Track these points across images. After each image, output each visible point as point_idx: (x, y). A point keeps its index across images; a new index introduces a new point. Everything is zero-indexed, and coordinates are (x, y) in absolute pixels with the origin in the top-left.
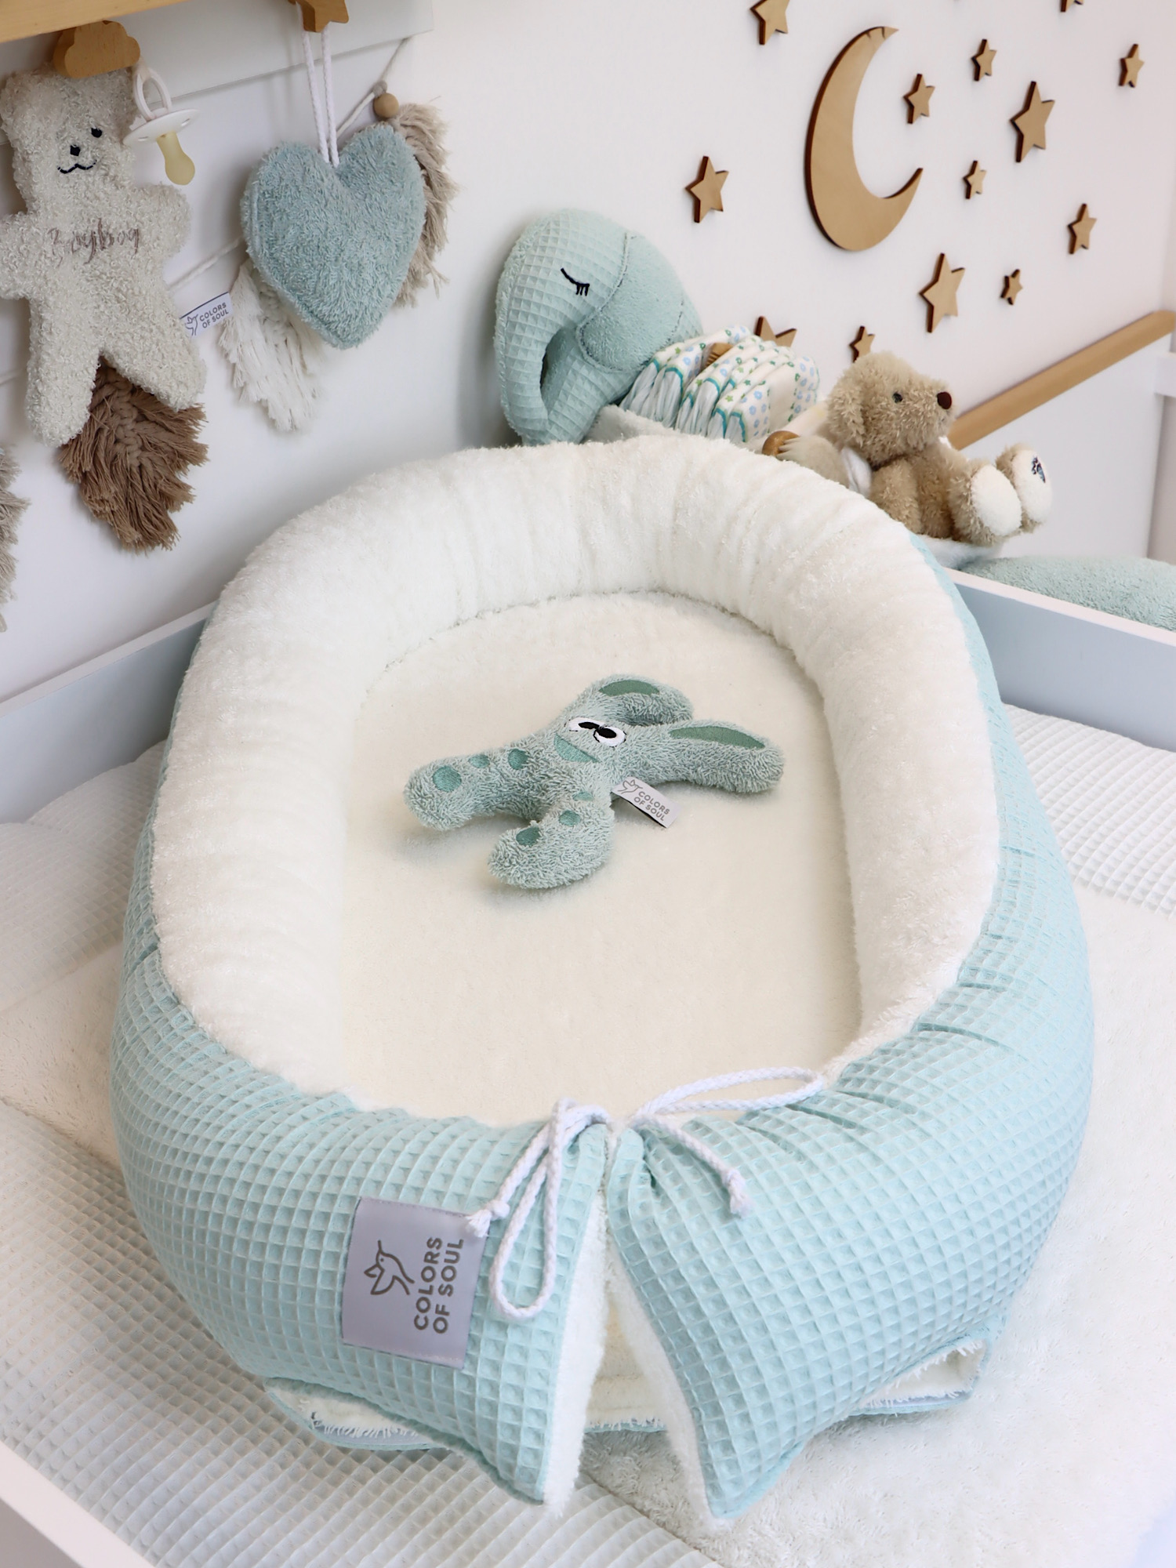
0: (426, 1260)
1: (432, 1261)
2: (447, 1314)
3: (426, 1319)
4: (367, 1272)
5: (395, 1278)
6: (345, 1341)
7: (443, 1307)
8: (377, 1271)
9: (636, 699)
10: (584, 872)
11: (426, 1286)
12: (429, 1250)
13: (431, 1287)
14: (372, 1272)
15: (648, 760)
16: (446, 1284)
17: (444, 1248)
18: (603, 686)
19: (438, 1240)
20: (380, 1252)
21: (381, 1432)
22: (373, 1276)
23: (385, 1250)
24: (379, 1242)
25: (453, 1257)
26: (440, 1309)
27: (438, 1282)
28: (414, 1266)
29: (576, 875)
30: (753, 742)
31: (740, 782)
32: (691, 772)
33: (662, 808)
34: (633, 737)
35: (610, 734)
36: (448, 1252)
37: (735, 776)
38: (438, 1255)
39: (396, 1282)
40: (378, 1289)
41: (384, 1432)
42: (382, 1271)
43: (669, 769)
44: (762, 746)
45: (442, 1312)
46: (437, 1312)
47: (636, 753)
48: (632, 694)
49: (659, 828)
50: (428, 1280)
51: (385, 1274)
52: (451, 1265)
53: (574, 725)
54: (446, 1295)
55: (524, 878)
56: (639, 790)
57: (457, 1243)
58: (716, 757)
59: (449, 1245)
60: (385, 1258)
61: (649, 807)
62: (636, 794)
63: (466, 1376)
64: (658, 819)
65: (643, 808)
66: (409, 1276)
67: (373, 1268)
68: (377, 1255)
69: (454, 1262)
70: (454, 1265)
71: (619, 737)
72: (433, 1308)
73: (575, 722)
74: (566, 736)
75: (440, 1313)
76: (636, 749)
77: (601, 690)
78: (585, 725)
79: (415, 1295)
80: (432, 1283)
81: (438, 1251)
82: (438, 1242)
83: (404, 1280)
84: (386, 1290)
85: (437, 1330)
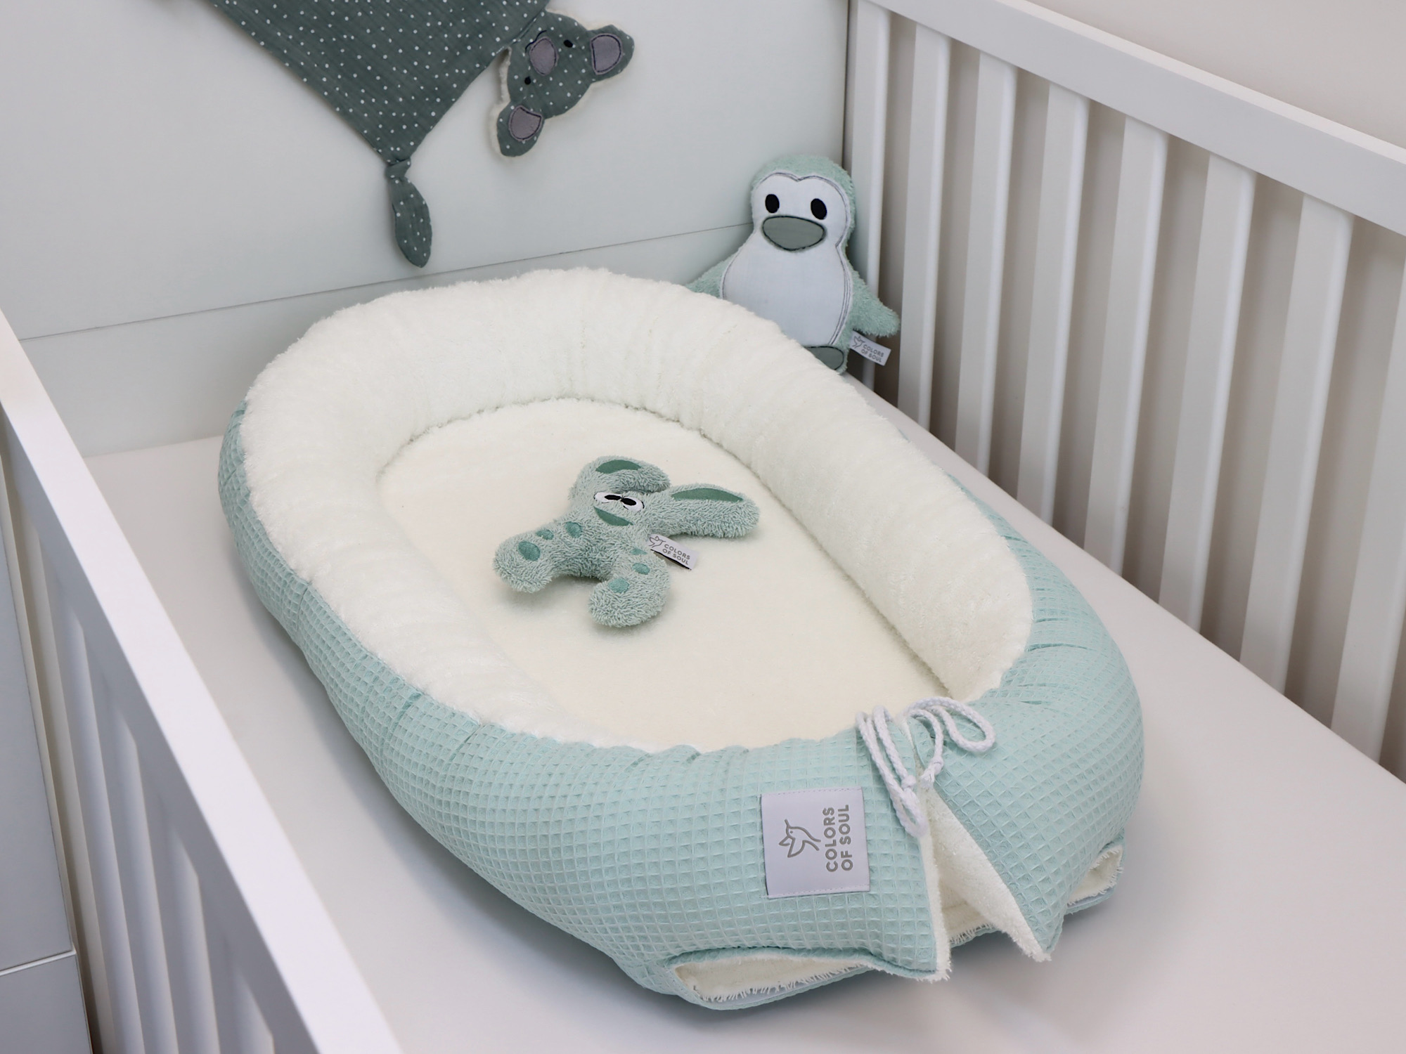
0: (825, 824)
1: (830, 823)
2: (851, 856)
3: (835, 863)
4: (781, 844)
6: (770, 896)
8: (790, 841)
9: (628, 475)
11: (830, 841)
12: (825, 817)
13: (834, 841)
14: (785, 843)
15: (663, 520)
16: (844, 836)
17: (837, 813)
18: (597, 467)
19: (829, 809)
20: (788, 827)
21: (739, 995)
22: (787, 845)
23: (791, 825)
24: (786, 821)
25: (845, 818)
26: (844, 854)
27: (838, 836)
28: (817, 830)
30: (732, 498)
31: (731, 529)
32: (691, 525)
33: (684, 555)
34: (650, 503)
36: (839, 815)
37: (727, 525)
38: (834, 818)
39: (806, 844)
40: (793, 853)
41: (741, 994)
42: (793, 840)
43: (676, 525)
44: (741, 500)
45: (846, 855)
46: (842, 856)
47: (654, 515)
48: (624, 471)
49: (685, 570)
50: (829, 837)
51: (796, 841)
52: (844, 823)
54: (846, 844)
56: (664, 544)
57: (844, 808)
58: (711, 512)
59: (840, 810)
60: (793, 830)
61: (675, 556)
62: (662, 547)
63: (872, 896)
64: (684, 564)
65: (670, 556)
66: (815, 838)
67: (785, 839)
68: (787, 831)
69: (847, 820)
70: (846, 823)
71: (639, 504)
72: (839, 855)
73: (601, 497)
74: (601, 507)
75: (845, 857)
76: (653, 512)
77: (597, 470)
78: (608, 497)
79: (823, 849)
80: (834, 838)
81: (833, 816)
82: (831, 810)
83: (812, 841)
84: (799, 852)
85: (845, 869)
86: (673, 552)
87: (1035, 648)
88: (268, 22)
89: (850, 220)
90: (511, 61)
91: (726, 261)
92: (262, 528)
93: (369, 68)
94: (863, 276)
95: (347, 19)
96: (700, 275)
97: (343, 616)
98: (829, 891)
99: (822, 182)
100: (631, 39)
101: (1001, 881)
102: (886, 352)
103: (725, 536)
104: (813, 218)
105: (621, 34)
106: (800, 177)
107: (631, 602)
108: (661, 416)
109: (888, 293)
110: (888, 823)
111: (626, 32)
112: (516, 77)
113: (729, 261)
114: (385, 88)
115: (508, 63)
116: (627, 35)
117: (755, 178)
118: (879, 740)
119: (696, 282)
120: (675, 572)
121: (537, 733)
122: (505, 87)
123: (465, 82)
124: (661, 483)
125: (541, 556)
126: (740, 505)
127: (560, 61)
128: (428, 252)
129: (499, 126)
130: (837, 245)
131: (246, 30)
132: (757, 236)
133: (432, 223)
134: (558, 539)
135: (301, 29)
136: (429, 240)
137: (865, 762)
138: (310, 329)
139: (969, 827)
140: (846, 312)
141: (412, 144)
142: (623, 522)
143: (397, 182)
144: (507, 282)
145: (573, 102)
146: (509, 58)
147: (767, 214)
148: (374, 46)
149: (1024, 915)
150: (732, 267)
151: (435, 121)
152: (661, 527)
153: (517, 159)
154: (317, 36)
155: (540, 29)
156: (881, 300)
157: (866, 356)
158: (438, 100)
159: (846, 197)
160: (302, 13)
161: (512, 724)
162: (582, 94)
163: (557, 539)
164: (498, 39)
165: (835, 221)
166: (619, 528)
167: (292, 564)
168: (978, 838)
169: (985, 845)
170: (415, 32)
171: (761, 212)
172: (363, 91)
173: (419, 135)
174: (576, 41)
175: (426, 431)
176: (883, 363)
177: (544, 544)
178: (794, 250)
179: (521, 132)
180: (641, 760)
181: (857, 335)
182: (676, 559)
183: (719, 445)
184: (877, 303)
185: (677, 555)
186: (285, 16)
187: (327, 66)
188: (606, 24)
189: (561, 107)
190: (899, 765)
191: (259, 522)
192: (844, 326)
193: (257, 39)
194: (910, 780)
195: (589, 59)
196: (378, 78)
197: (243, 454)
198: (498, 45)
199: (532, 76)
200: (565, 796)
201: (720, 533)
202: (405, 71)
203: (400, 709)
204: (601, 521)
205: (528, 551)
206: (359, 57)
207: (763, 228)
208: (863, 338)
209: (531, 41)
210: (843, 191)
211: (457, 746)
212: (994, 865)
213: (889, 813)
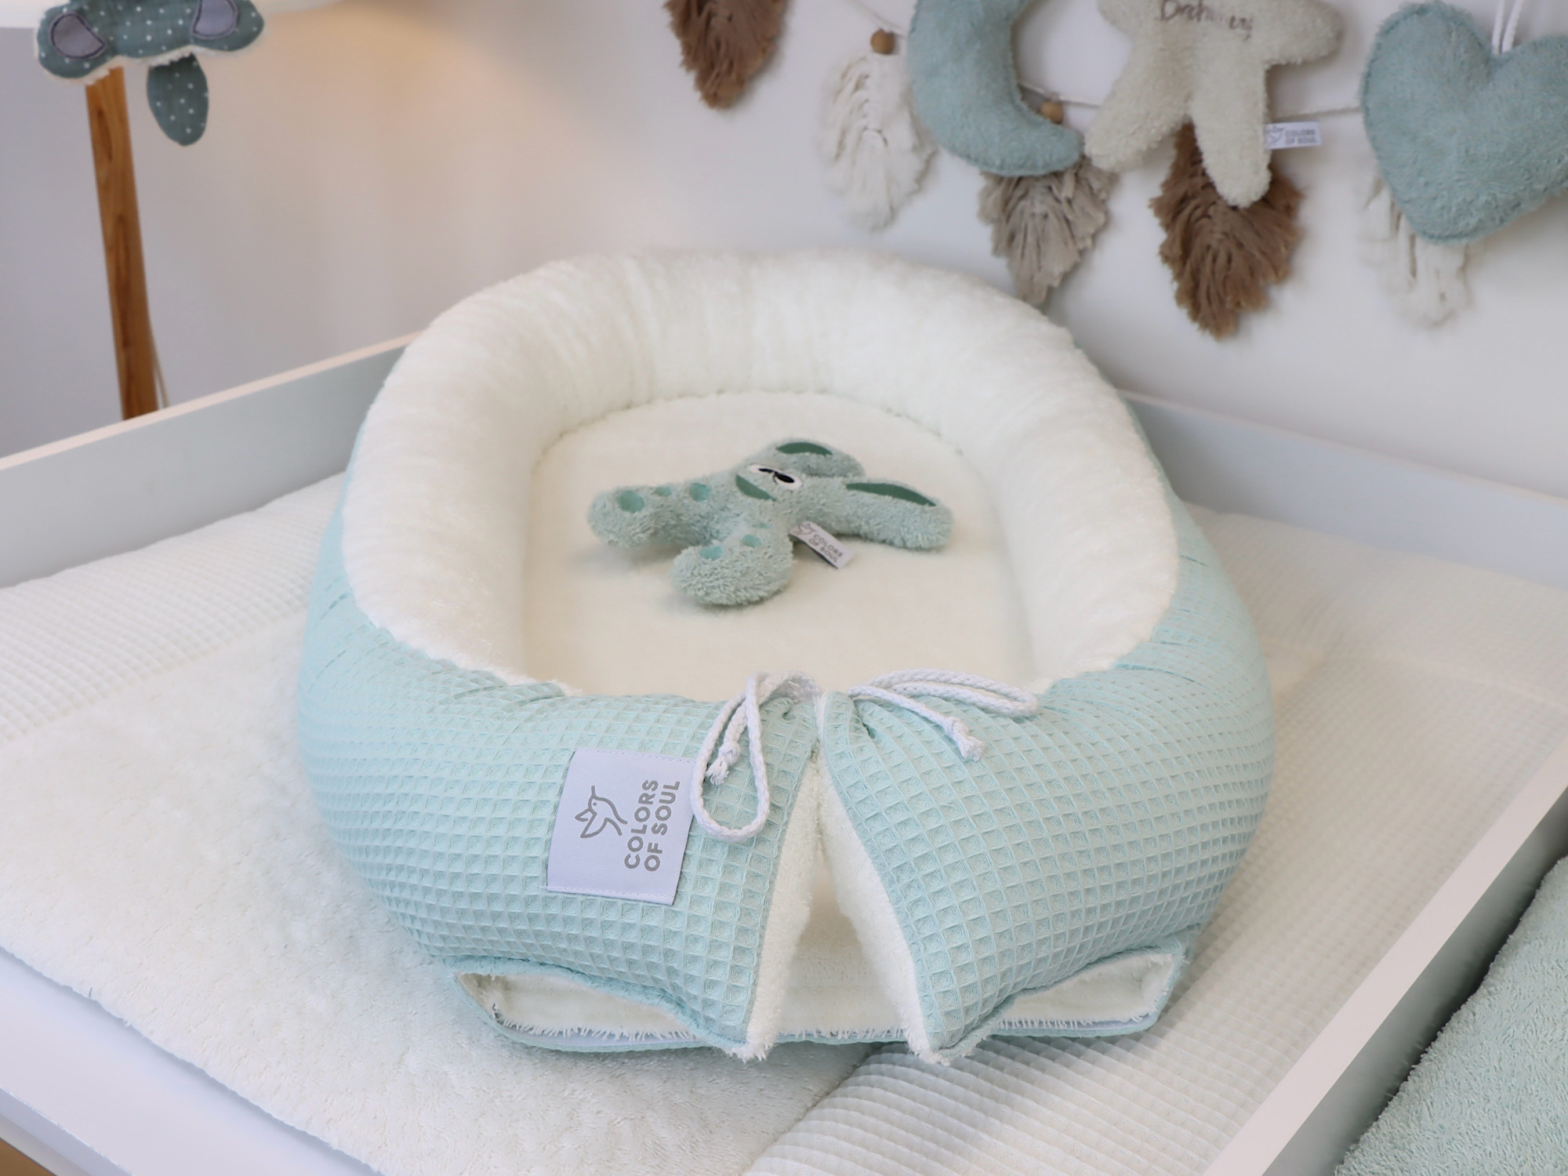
0: (640, 801)
1: (647, 802)
2: (660, 852)
3: (637, 858)
4: (578, 818)
5: (607, 820)
6: (550, 888)
7: (656, 845)
8: (589, 815)
9: (811, 459)
10: (762, 594)
11: (640, 826)
12: (644, 792)
13: (645, 827)
14: (583, 817)
15: (824, 508)
16: (659, 823)
17: (660, 789)
18: (781, 445)
19: (655, 783)
20: (594, 796)
22: (586, 820)
23: (598, 794)
24: (593, 788)
25: (669, 798)
26: (653, 847)
27: (652, 821)
28: (628, 808)
29: (755, 595)
30: (925, 501)
31: (910, 536)
33: (836, 551)
34: (811, 484)
35: (788, 480)
36: (663, 793)
38: (653, 796)
39: (608, 823)
40: (587, 833)
42: (595, 814)
43: (843, 519)
44: (932, 504)
45: (654, 849)
46: (650, 850)
48: (807, 454)
49: (830, 569)
50: (640, 820)
51: (597, 817)
52: (665, 805)
53: (755, 469)
54: (660, 833)
55: (705, 589)
56: (814, 533)
57: (674, 785)
58: (889, 510)
59: (666, 787)
60: (597, 802)
61: (823, 549)
62: (811, 536)
63: (674, 913)
64: (832, 561)
65: (818, 549)
66: (623, 818)
67: (585, 812)
68: (590, 800)
69: (670, 802)
70: (669, 805)
71: (797, 484)
72: (646, 847)
74: (746, 476)
75: (652, 851)
76: (812, 495)
77: (779, 449)
78: (762, 470)
79: (628, 835)
80: (646, 823)
81: (654, 792)
83: (616, 822)
84: (596, 833)
85: (648, 868)
86: (821, 545)
98: (620, 895)
125: (642, 510)
134: (675, 498)
142: (763, 496)
152: (822, 516)
163: (673, 496)
166: (754, 501)
182: (823, 553)
185: (826, 549)
201: (898, 540)
204: (735, 489)
205: (627, 500)
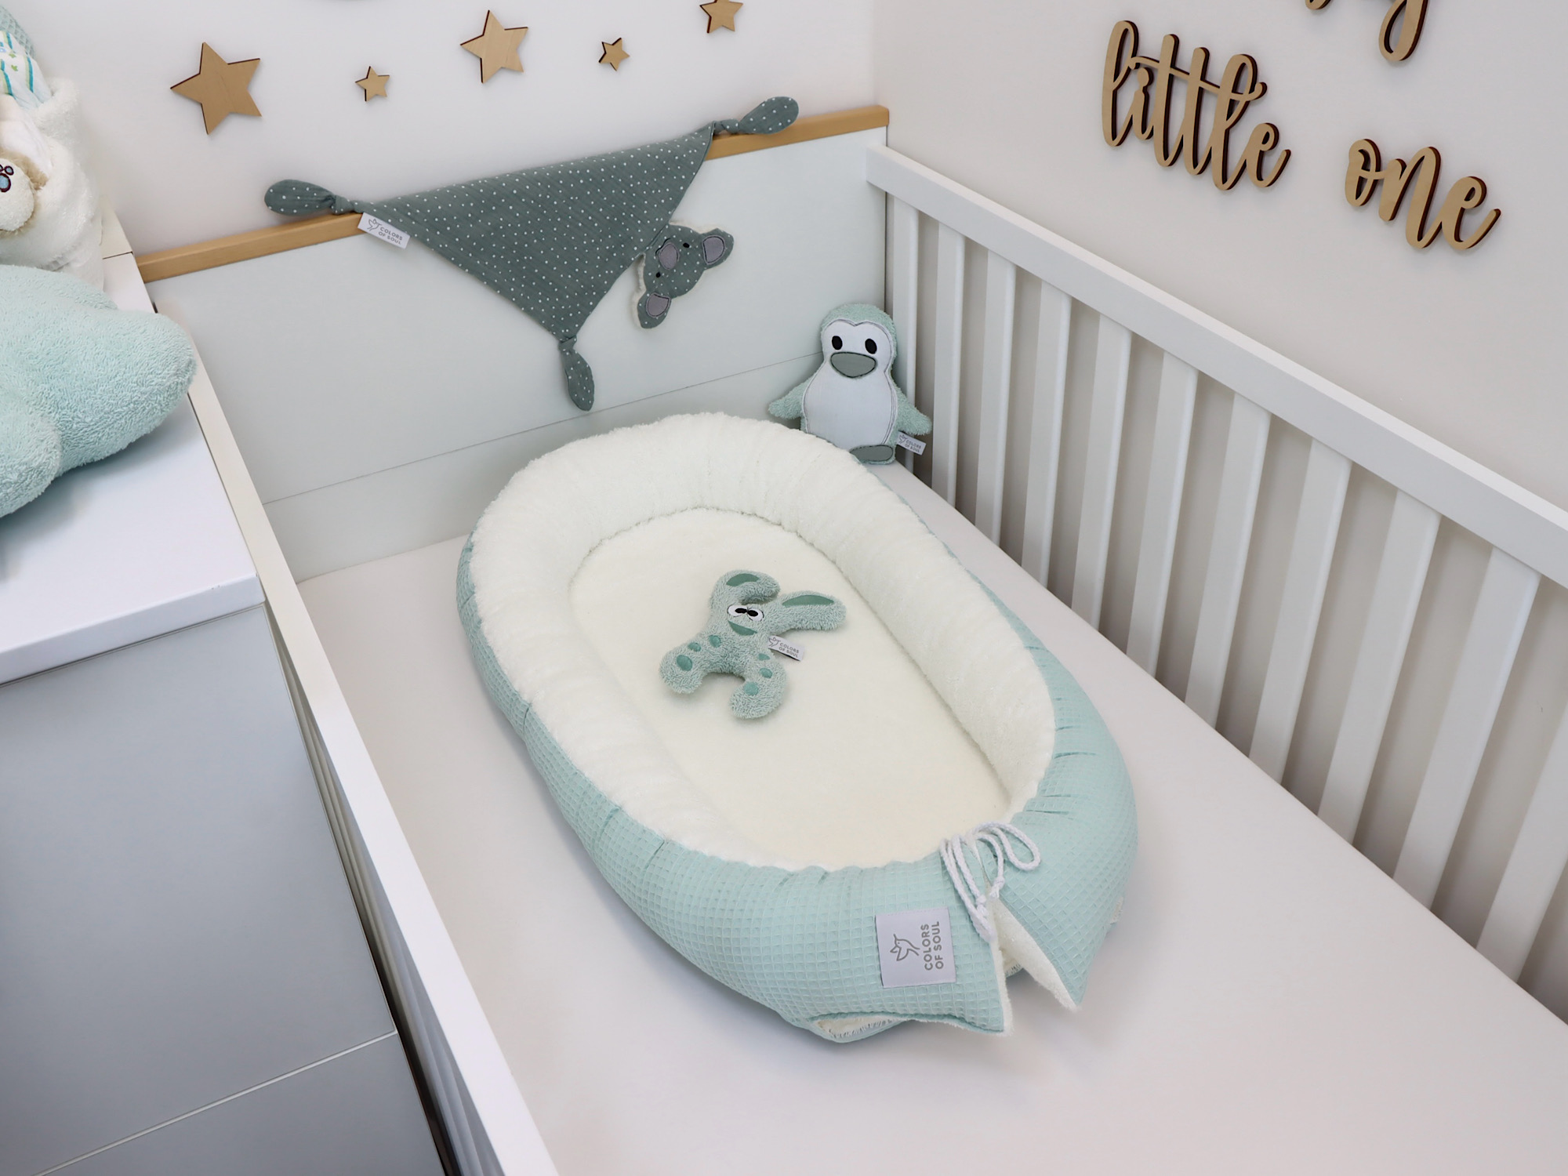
0: (923, 936)
1: (926, 936)
2: (942, 958)
3: (931, 964)
4: (892, 951)
7: (939, 956)
8: (897, 949)
9: (749, 587)
11: (927, 949)
12: (922, 931)
13: (930, 949)
14: (894, 951)
16: (937, 945)
17: (931, 927)
18: (727, 581)
19: (925, 925)
20: (896, 939)
21: (861, 1029)
22: (896, 952)
23: (898, 938)
24: (895, 935)
25: (937, 931)
27: (933, 945)
28: (917, 941)
30: (826, 601)
31: (827, 625)
32: (798, 624)
33: (794, 650)
34: (768, 612)
35: (754, 614)
36: (933, 929)
38: (929, 932)
39: (910, 951)
40: (900, 958)
42: (900, 949)
43: (786, 625)
44: (833, 602)
45: (938, 958)
46: (936, 959)
47: (771, 621)
48: (746, 583)
49: (796, 662)
50: (926, 946)
51: (902, 949)
52: (936, 935)
54: (938, 950)
57: (936, 924)
58: (811, 612)
59: (933, 926)
60: (900, 942)
61: (788, 651)
63: (958, 985)
64: (795, 657)
65: (785, 652)
66: (916, 946)
67: (894, 948)
68: (895, 942)
69: (938, 933)
70: (938, 935)
71: (760, 614)
72: (933, 958)
73: (732, 610)
74: (733, 621)
76: (770, 619)
77: (727, 584)
78: (739, 611)
79: (922, 955)
80: (930, 946)
81: (929, 930)
82: (927, 926)
83: (913, 949)
84: (903, 958)
85: (938, 968)
86: (786, 649)
87: (1059, 756)
88: (470, 255)
89: (894, 351)
90: (646, 262)
91: (805, 383)
92: (491, 651)
93: (544, 278)
94: (904, 391)
95: (526, 245)
96: (787, 392)
97: (557, 738)
98: (927, 983)
99: (872, 326)
100: (731, 237)
101: (1046, 958)
102: (923, 445)
103: (822, 628)
104: (867, 353)
105: (724, 234)
106: (856, 323)
107: (761, 702)
108: (767, 521)
109: (923, 402)
110: (968, 931)
111: (727, 232)
112: (650, 274)
113: (807, 383)
114: (556, 290)
115: (643, 264)
116: (728, 234)
117: (823, 322)
118: (958, 866)
119: (784, 399)
120: (788, 666)
121: (706, 852)
122: (642, 281)
123: (612, 279)
124: (773, 590)
125: (693, 666)
126: (832, 607)
127: (681, 258)
128: (593, 400)
129: (639, 309)
130: (885, 371)
131: (455, 263)
132: (826, 366)
133: (594, 379)
134: (704, 651)
135: (494, 256)
136: (593, 391)
137: (949, 885)
138: (513, 478)
139: (1024, 923)
140: (893, 420)
141: (577, 326)
142: (751, 632)
143: (568, 354)
144: (651, 426)
145: (691, 286)
146: (644, 261)
147: (833, 350)
148: (546, 262)
149: (1063, 982)
150: (810, 389)
151: (592, 308)
152: (777, 629)
153: (654, 330)
154: (505, 260)
155: (665, 238)
156: (918, 409)
157: (909, 448)
158: (594, 293)
159: (890, 335)
160: (494, 245)
161: (689, 842)
162: (698, 280)
164: (636, 248)
165: (883, 355)
166: (747, 638)
167: (516, 687)
168: (1030, 930)
169: (1035, 935)
170: (576, 248)
171: (829, 349)
172: (540, 293)
173: (581, 321)
174: (692, 243)
175: (600, 543)
176: (921, 453)
177: (695, 656)
178: (855, 377)
179: (654, 312)
180: (788, 878)
181: (902, 434)
182: (789, 654)
183: (812, 545)
184: (915, 411)
185: (790, 650)
186: (482, 249)
187: (514, 279)
188: (713, 228)
189: (683, 290)
190: (973, 887)
191: (489, 647)
192: (892, 430)
193: (463, 268)
194: (981, 899)
195: (702, 254)
196: (551, 283)
197: (474, 587)
198: (636, 252)
199: (661, 272)
200: (732, 910)
201: (819, 628)
202: (570, 276)
203: (604, 819)
204: (734, 633)
205: (684, 663)
206: (536, 271)
207: (831, 360)
208: (905, 436)
209: (660, 247)
210: (888, 332)
211: (649, 858)
212: (1041, 948)
213: (968, 924)
